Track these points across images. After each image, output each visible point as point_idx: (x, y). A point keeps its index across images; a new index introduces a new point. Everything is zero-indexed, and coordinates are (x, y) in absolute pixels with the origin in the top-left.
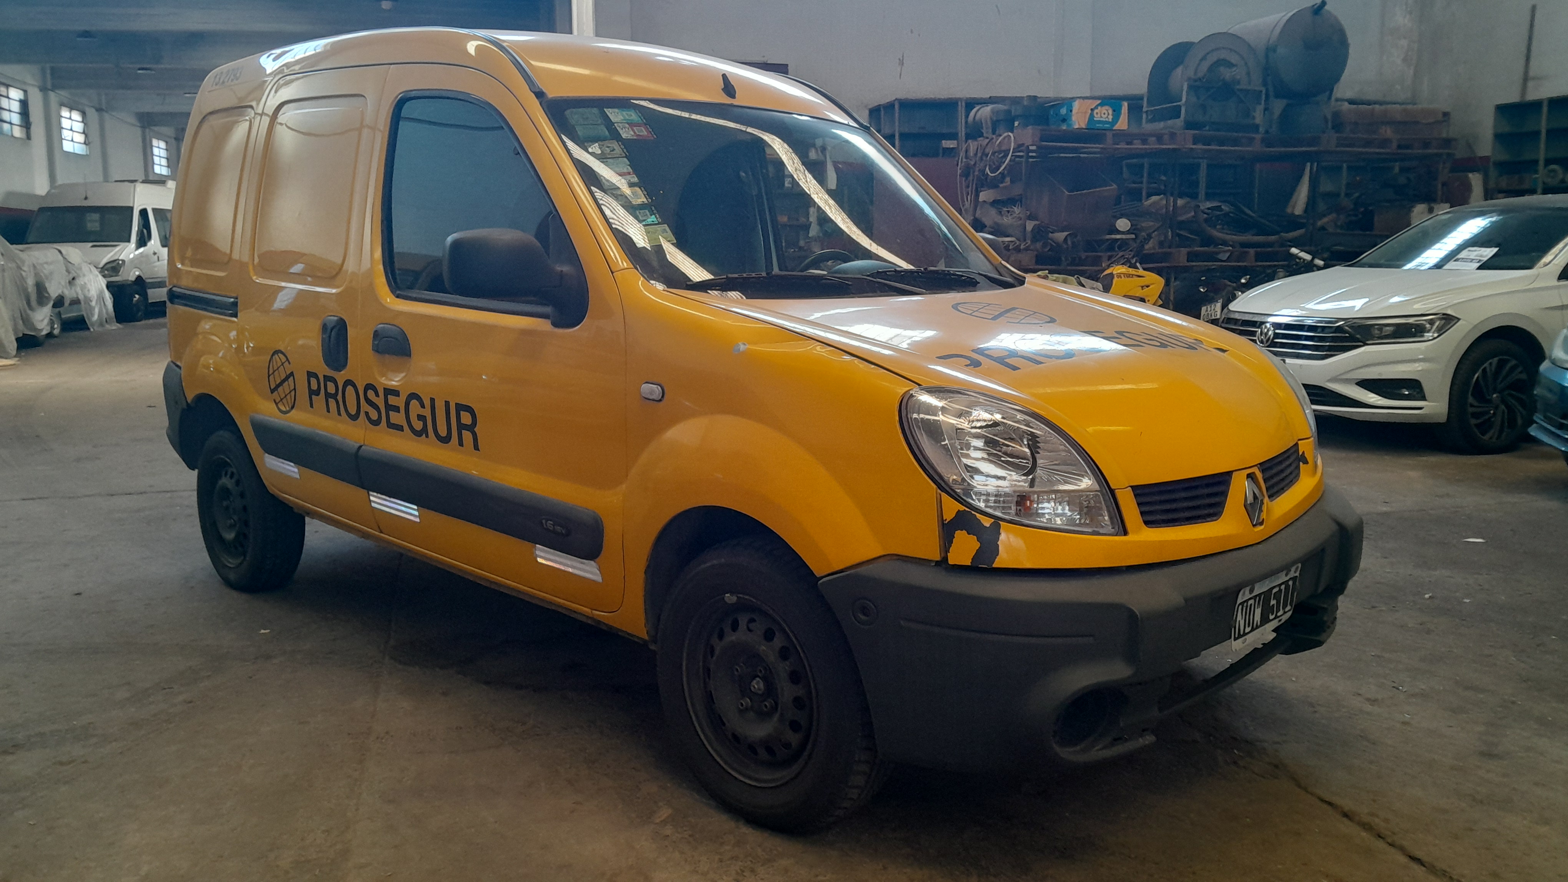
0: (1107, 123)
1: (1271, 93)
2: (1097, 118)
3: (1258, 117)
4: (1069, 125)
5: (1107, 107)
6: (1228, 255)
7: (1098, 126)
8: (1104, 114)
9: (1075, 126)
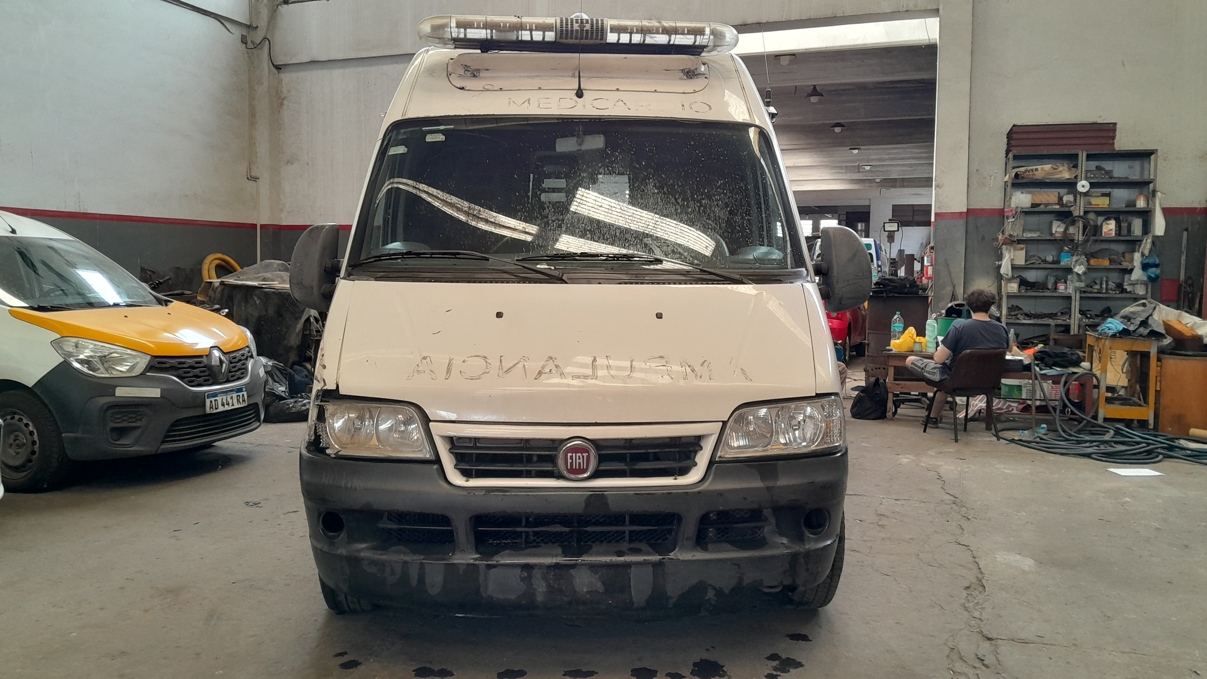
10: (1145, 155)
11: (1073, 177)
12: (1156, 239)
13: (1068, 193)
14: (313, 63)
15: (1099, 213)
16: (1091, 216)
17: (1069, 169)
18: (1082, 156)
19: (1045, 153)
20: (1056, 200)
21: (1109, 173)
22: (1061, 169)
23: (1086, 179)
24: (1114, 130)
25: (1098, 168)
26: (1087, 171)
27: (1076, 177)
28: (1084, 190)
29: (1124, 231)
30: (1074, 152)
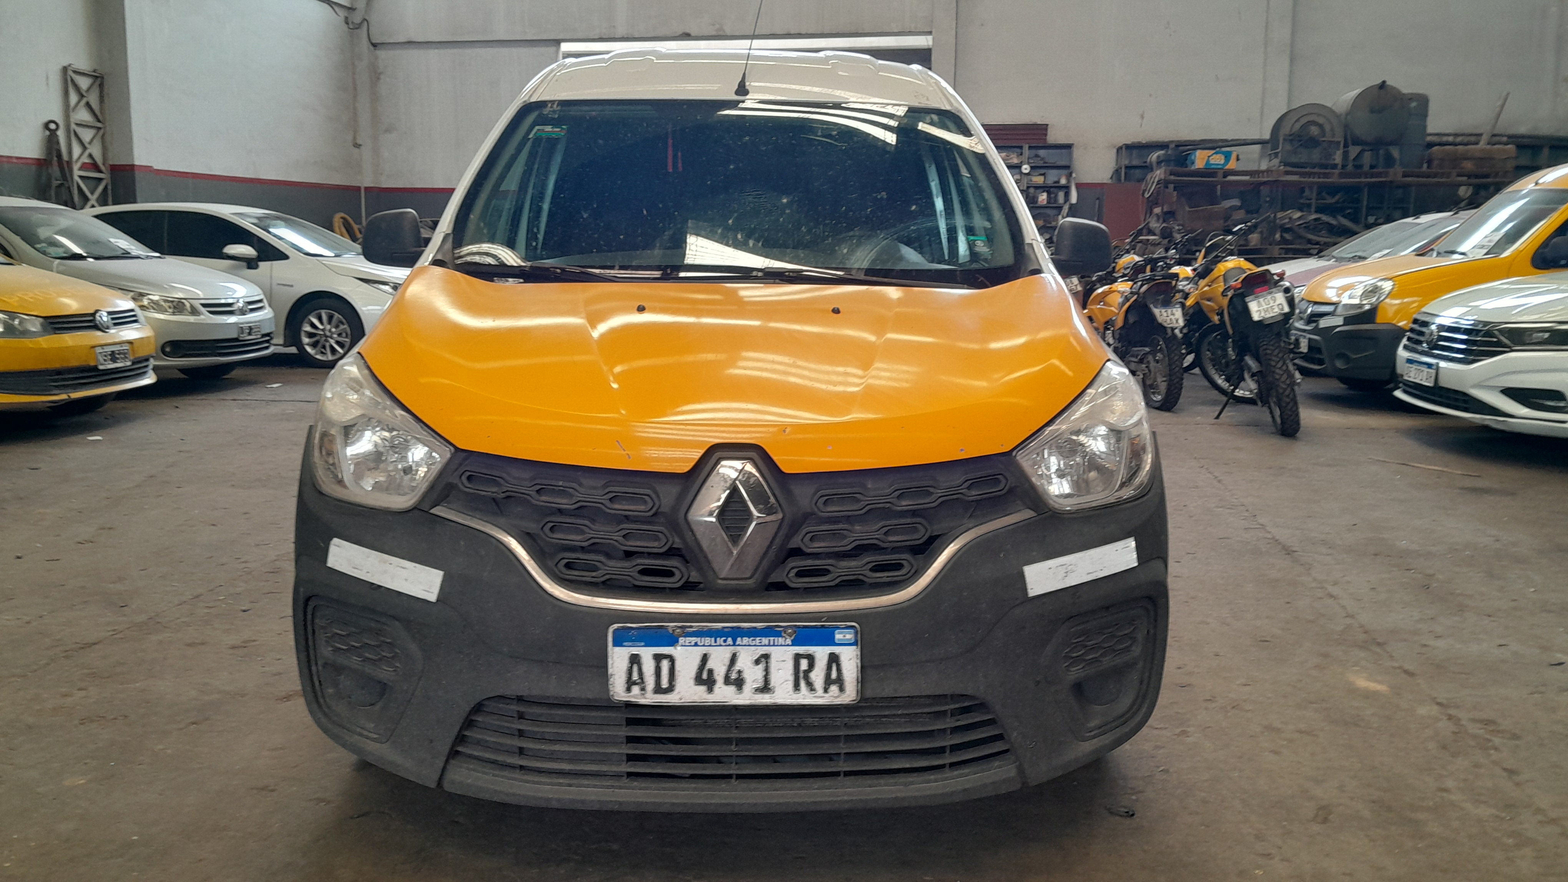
0: (1220, 164)
1: (1350, 142)
2: (1212, 162)
3: (1338, 158)
4: (1195, 167)
5: (1221, 153)
7: (1213, 166)
8: (1217, 160)
9: (1197, 167)
10: (1069, 147)
11: (1019, 161)
12: (1072, 205)
14: (410, 43)
15: (1037, 188)
16: (1032, 190)
17: (1018, 156)
18: (1026, 147)
19: (1002, 145)
21: (1042, 159)
22: (1012, 156)
23: (1029, 163)
24: (1046, 130)
25: (1037, 156)
26: (1028, 158)
27: (1021, 162)
28: (1027, 171)
29: (1052, 201)
30: (1020, 145)
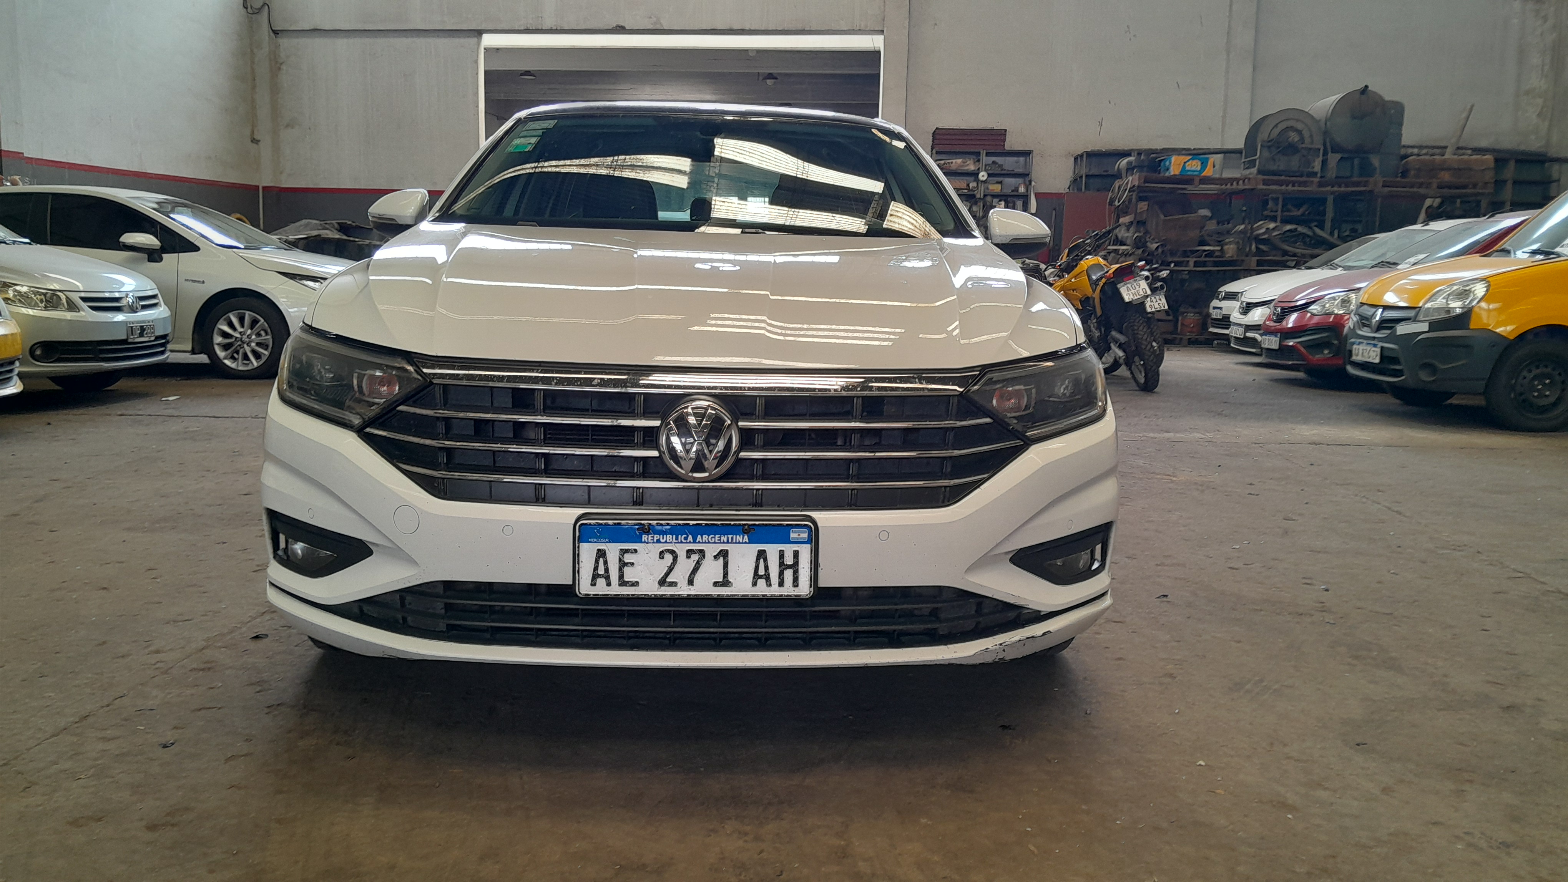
0: (1196, 171)
1: (1329, 149)
2: (1188, 168)
3: (1317, 166)
4: (1169, 173)
5: (1197, 161)
6: (1294, 263)
7: (1189, 173)
8: (1194, 166)
9: (1172, 173)
10: (1027, 154)
11: (977, 168)
13: (974, 181)
15: (994, 196)
16: (989, 199)
17: (974, 163)
18: (983, 153)
19: (958, 150)
20: (965, 186)
21: (1000, 166)
22: (968, 163)
23: (986, 170)
24: (1006, 135)
25: (994, 162)
26: (986, 165)
27: (979, 169)
28: (984, 179)
30: (976, 151)
